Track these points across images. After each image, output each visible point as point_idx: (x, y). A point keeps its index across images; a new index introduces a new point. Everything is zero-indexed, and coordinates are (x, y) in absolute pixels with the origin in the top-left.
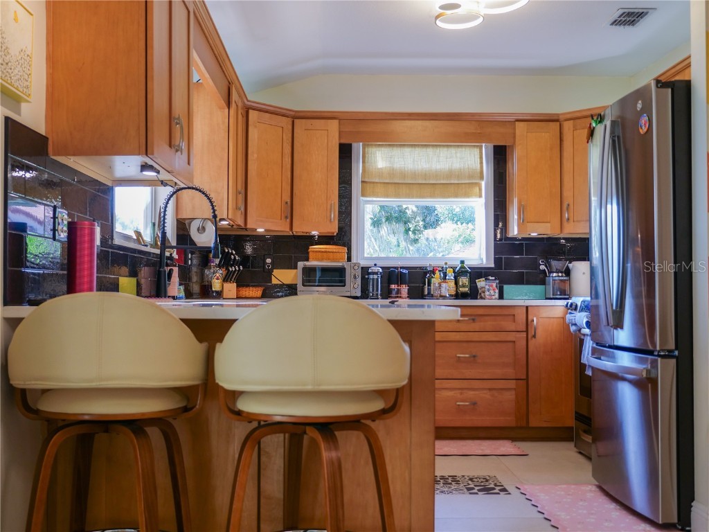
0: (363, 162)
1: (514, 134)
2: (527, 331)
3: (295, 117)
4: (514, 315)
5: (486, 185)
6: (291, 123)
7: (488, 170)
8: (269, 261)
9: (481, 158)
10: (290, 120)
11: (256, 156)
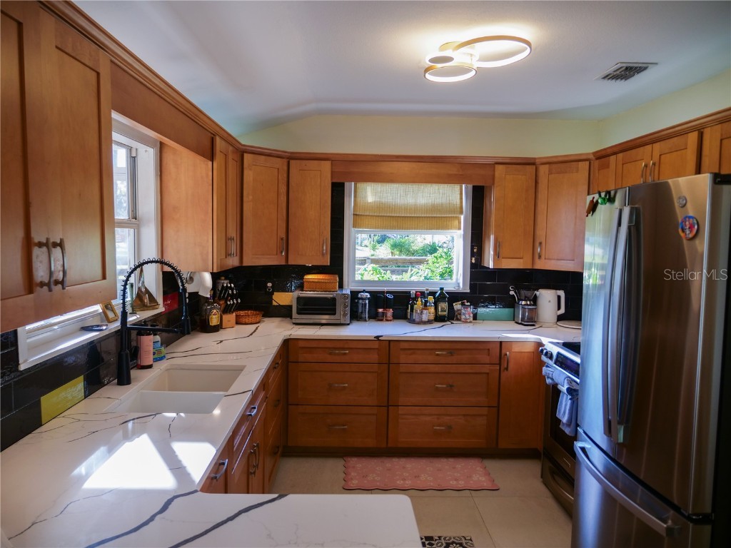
0: (355, 197)
1: (494, 176)
2: (500, 364)
3: (290, 158)
4: (489, 350)
5: (464, 219)
6: (286, 164)
7: (466, 205)
8: (269, 285)
9: (461, 194)
10: (285, 161)
11: (251, 197)
